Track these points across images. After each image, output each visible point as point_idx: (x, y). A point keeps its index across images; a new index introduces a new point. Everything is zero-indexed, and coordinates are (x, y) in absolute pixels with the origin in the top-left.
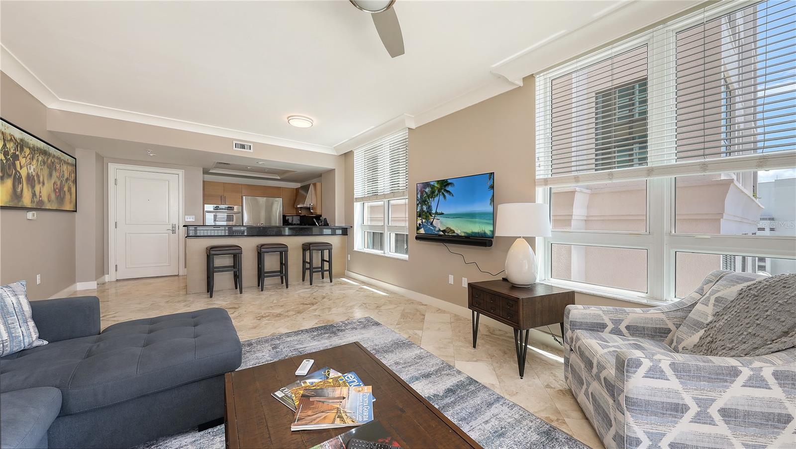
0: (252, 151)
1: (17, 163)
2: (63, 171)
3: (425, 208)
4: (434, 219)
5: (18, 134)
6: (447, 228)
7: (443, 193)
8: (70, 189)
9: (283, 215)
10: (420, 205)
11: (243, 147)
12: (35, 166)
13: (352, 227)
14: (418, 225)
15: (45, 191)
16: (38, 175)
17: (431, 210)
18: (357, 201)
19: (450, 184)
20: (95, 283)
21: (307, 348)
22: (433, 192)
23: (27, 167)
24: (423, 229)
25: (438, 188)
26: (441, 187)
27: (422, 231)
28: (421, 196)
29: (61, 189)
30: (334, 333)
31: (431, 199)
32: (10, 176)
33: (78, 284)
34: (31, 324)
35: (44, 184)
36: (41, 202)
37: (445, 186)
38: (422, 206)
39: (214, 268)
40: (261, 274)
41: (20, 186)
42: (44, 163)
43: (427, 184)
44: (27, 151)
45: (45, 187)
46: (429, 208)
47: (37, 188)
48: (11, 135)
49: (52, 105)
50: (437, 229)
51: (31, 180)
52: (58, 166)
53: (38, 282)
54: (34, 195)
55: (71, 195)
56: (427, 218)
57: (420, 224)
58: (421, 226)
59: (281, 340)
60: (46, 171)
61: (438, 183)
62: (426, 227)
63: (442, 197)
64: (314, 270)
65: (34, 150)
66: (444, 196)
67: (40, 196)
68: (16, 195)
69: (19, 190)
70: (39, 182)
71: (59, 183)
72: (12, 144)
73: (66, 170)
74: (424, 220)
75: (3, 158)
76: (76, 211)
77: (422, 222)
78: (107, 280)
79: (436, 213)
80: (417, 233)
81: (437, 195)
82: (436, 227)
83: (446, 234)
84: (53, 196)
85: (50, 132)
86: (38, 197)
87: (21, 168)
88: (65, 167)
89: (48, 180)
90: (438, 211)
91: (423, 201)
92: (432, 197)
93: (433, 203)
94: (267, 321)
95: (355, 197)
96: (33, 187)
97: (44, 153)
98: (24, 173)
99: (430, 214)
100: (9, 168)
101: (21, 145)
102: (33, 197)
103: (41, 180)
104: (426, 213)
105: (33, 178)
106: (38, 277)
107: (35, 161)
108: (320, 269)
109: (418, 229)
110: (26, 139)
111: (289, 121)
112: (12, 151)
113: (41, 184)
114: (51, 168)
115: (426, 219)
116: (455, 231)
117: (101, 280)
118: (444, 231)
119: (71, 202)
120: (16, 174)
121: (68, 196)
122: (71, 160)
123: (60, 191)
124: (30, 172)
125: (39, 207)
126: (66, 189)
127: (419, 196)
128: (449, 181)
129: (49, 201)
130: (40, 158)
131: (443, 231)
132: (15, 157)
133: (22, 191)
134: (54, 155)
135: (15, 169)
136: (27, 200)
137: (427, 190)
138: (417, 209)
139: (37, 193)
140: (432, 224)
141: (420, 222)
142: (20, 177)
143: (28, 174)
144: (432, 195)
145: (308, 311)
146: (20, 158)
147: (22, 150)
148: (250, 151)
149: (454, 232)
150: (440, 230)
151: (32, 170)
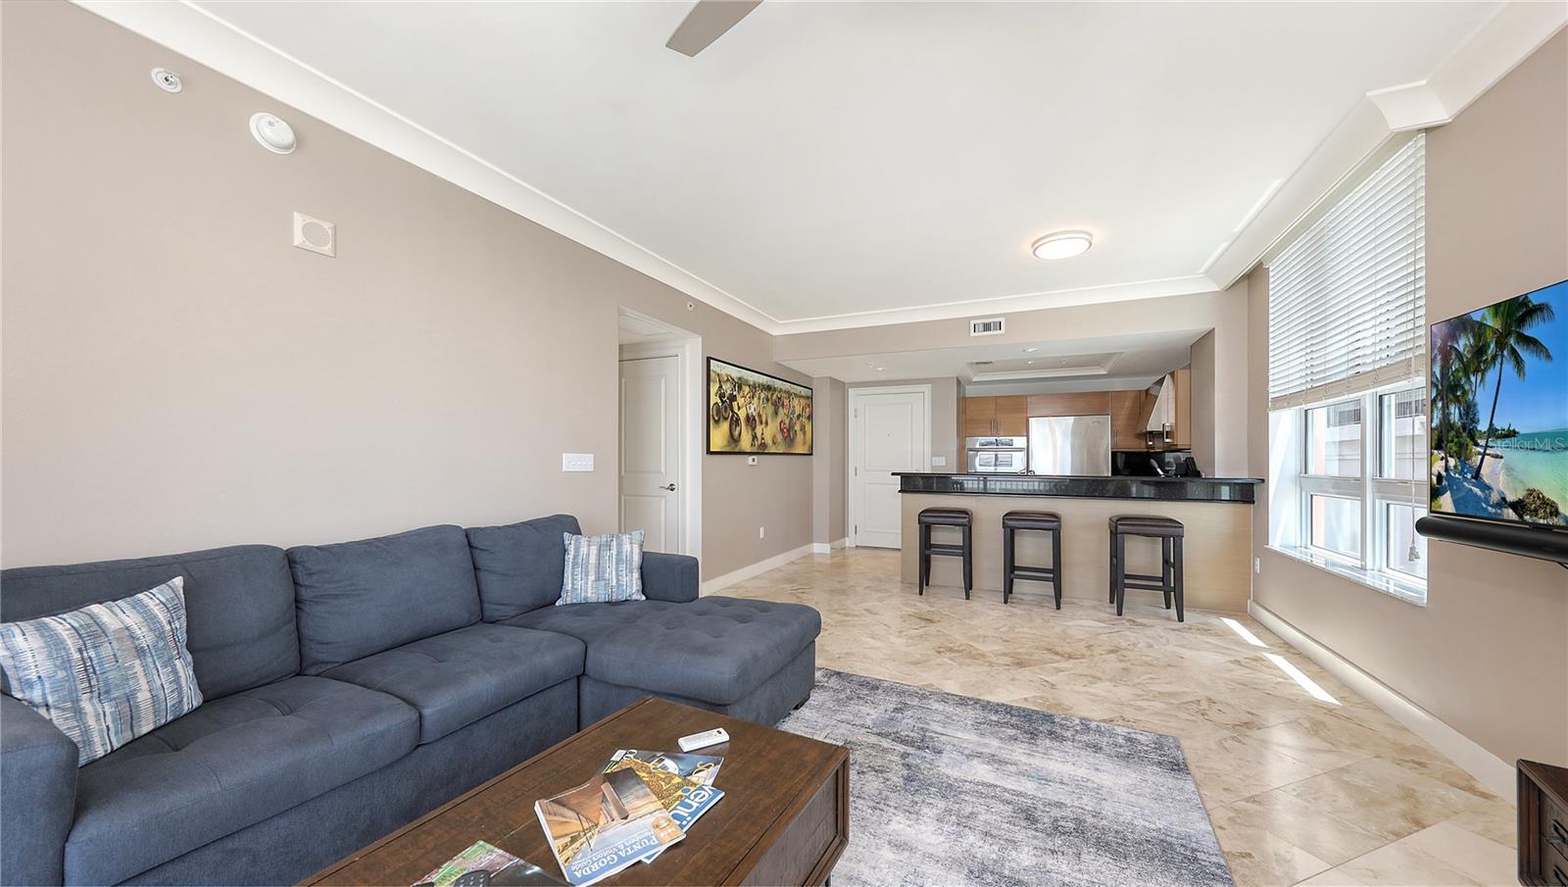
0: (1003, 331)
1: (735, 404)
2: (794, 407)
3: (1455, 413)
4: (1484, 455)
5: (735, 373)
6: (1531, 492)
7: (1514, 352)
8: (803, 428)
9: (1112, 452)
10: (1440, 405)
11: (987, 327)
12: (755, 405)
13: (1263, 481)
14: (1434, 479)
15: (769, 432)
16: (759, 415)
17: (1475, 421)
18: (1275, 408)
19: (1540, 308)
20: (828, 546)
21: (943, 738)
22: (1479, 351)
23: (744, 408)
24: (1448, 493)
25: (1495, 331)
26: (1506, 325)
27: (1446, 503)
28: (1445, 368)
29: (791, 427)
30: (1033, 735)
31: (1473, 379)
32: (726, 419)
33: (815, 544)
34: (636, 575)
35: (767, 423)
36: (763, 445)
37: (1521, 321)
38: (1445, 407)
39: (932, 546)
40: (1012, 570)
41: (738, 429)
42: (768, 400)
43: (1461, 324)
44: (746, 389)
45: (768, 427)
46: (1469, 411)
47: (759, 430)
48: (727, 376)
49: (775, 332)
50: (1495, 497)
51: (750, 420)
52: (786, 402)
53: (762, 536)
54: (755, 437)
55: (804, 434)
56: (1462, 454)
57: (1439, 477)
58: (1445, 483)
59: (924, 701)
60: (770, 409)
61: (1496, 314)
62: (1460, 487)
63: (1509, 367)
64: (1126, 581)
65: (754, 387)
66: (1519, 362)
67: (763, 439)
68: (734, 439)
69: (736, 433)
70: (761, 423)
71: (787, 422)
72: (729, 384)
73: (797, 405)
74: (1452, 462)
75: (719, 401)
76: (811, 454)
77: (1447, 469)
78: (847, 545)
79: (1492, 432)
80: (1431, 512)
81: (1494, 358)
82: (1489, 488)
83: (1527, 518)
84: (779, 437)
85: (776, 363)
86: (760, 439)
87: (739, 408)
88: (796, 401)
89: (772, 419)
90: (1498, 425)
91: (1449, 389)
92: (1476, 371)
93: (1482, 395)
94: (946, 660)
95: (1271, 396)
96: (754, 429)
97: (769, 388)
98: (742, 414)
99: (1473, 435)
100: (725, 411)
101: (739, 384)
102: (753, 440)
103: (764, 421)
104: (1457, 432)
105: (754, 419)
106: (762, 529)
107: (756, 399)
108: (1161, 584)
109: (1435, 493)
110: (745, 377)
111: (1034, 252)
112: (729, 392)
113: (764, 424)
114: (777, 405)
115: (1458, 455)
116: (1561, 510)
117: (837, 544)
118: (1518, 506)
119: (804, 444)
120: (733, 416)
121: (800, 437)
122: (804, 392)
123: (788, 431)
124: (750, 412)
125: (762, 451)
126: (797, 428)
127: (1437, 370)
128: (1535, 300)
129: (774, 443)
130: (763, 395)
131: (1516, 506)
132: (733, 398)
133: (740, 434)
134: (781, 389)
135: (733, 411)
136: (745, 443)
137: (1463, 344)
138: (1432, 422)
139: (759, 436)
140: (1477, 475)
141: (1439, 467)
142: (738, 420)
143: (748, 415)
144: (1478, 361)
145: (1040, 668)
146: (738, 398)
147: (740, 388)
148: (1000, 332)
149: (1555, 512)
150: (1504, 499)
151: (752, 410)
